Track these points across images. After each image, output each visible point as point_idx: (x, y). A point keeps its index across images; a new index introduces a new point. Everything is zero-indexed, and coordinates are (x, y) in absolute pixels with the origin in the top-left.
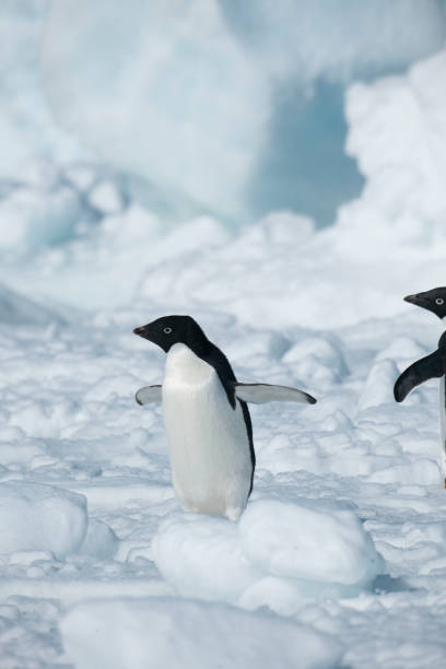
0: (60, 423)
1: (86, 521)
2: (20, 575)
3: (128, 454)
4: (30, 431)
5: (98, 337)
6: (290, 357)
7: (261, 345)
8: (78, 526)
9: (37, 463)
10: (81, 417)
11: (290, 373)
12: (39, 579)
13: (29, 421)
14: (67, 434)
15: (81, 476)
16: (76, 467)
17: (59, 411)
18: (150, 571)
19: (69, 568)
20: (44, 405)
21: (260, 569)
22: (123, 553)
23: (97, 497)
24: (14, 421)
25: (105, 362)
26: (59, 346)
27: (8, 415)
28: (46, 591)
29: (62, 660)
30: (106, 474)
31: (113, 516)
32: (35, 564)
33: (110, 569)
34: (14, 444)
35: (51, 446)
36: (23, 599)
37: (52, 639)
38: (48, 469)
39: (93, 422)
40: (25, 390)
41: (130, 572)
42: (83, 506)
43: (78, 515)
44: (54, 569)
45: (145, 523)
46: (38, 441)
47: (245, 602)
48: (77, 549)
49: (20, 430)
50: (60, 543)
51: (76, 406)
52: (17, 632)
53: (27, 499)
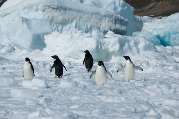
0: (12, 71)
1: (14, 81)
2: (7, 87)
3: (20, 74)
4: (9, 72)
5: (17, 62)
6: (39, 64)
7: (35, 63)
8: (13, 82)
9: (9, 75)
10: (14, 70)
11: (39, 65)
12: (9, 87)
13: (9, 70)
14: (13, 72)
15: (14, 76)
16: (14, 75)
17: (12, 69)
18: (22, 86)
19: (12, 86)
20: (10, 69)
21: (34, 86)
22: (19, 85)
23: (16, 79)
24: (7, 70)
25: (17, 64)
26: (13, 63)
27: (6, 70)
28: (10, 88)
29: (11, 95)
30: (17, 76)
31: (17, 81)
32: (8, 86)
33: (17, 86)
34: (7, 73)
35: (11, 73)
36: (7, 89)
37: (10, 93)
38: (11, 76)
39: (16, 71)
40: (8, 67)
41: (19, 86)
42: (14, 79)
43: (13, 80)
44: (11, 86)
45: (21, 81)
46: (9, 73)
47: (32, 89)
48: (13, 84)
49: (7, 71)
50: (11, 83)
51: (14, 69)
52: (6, 92)
53: (8, 79)
